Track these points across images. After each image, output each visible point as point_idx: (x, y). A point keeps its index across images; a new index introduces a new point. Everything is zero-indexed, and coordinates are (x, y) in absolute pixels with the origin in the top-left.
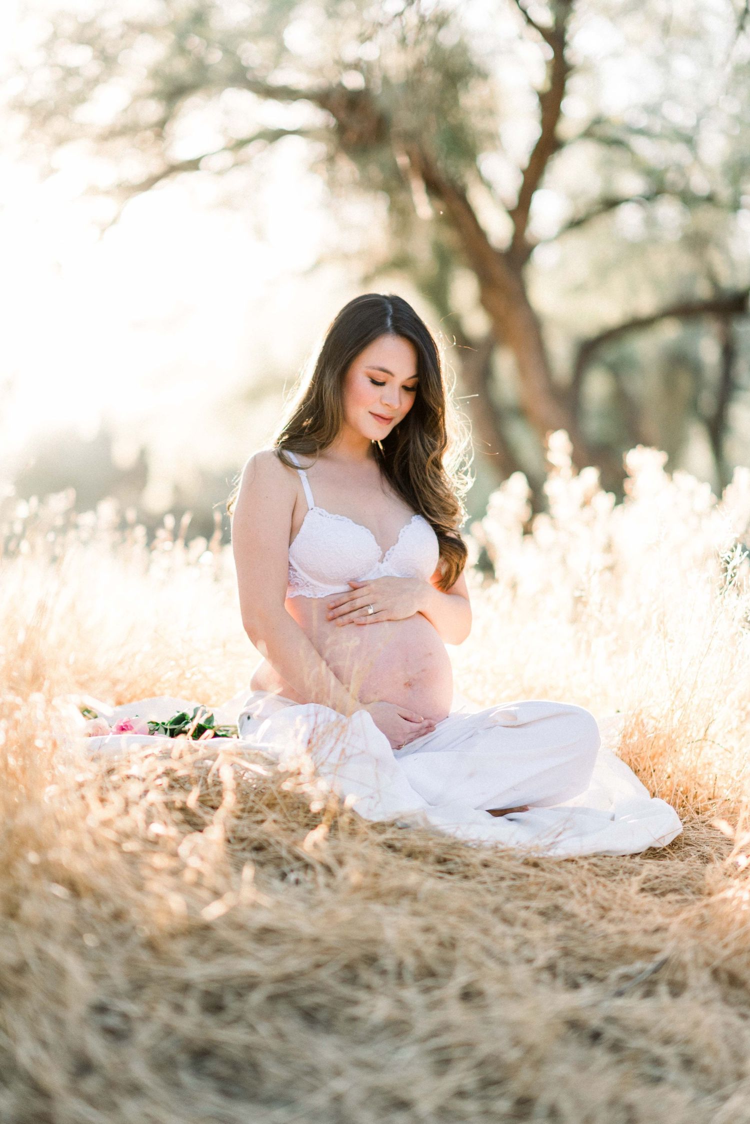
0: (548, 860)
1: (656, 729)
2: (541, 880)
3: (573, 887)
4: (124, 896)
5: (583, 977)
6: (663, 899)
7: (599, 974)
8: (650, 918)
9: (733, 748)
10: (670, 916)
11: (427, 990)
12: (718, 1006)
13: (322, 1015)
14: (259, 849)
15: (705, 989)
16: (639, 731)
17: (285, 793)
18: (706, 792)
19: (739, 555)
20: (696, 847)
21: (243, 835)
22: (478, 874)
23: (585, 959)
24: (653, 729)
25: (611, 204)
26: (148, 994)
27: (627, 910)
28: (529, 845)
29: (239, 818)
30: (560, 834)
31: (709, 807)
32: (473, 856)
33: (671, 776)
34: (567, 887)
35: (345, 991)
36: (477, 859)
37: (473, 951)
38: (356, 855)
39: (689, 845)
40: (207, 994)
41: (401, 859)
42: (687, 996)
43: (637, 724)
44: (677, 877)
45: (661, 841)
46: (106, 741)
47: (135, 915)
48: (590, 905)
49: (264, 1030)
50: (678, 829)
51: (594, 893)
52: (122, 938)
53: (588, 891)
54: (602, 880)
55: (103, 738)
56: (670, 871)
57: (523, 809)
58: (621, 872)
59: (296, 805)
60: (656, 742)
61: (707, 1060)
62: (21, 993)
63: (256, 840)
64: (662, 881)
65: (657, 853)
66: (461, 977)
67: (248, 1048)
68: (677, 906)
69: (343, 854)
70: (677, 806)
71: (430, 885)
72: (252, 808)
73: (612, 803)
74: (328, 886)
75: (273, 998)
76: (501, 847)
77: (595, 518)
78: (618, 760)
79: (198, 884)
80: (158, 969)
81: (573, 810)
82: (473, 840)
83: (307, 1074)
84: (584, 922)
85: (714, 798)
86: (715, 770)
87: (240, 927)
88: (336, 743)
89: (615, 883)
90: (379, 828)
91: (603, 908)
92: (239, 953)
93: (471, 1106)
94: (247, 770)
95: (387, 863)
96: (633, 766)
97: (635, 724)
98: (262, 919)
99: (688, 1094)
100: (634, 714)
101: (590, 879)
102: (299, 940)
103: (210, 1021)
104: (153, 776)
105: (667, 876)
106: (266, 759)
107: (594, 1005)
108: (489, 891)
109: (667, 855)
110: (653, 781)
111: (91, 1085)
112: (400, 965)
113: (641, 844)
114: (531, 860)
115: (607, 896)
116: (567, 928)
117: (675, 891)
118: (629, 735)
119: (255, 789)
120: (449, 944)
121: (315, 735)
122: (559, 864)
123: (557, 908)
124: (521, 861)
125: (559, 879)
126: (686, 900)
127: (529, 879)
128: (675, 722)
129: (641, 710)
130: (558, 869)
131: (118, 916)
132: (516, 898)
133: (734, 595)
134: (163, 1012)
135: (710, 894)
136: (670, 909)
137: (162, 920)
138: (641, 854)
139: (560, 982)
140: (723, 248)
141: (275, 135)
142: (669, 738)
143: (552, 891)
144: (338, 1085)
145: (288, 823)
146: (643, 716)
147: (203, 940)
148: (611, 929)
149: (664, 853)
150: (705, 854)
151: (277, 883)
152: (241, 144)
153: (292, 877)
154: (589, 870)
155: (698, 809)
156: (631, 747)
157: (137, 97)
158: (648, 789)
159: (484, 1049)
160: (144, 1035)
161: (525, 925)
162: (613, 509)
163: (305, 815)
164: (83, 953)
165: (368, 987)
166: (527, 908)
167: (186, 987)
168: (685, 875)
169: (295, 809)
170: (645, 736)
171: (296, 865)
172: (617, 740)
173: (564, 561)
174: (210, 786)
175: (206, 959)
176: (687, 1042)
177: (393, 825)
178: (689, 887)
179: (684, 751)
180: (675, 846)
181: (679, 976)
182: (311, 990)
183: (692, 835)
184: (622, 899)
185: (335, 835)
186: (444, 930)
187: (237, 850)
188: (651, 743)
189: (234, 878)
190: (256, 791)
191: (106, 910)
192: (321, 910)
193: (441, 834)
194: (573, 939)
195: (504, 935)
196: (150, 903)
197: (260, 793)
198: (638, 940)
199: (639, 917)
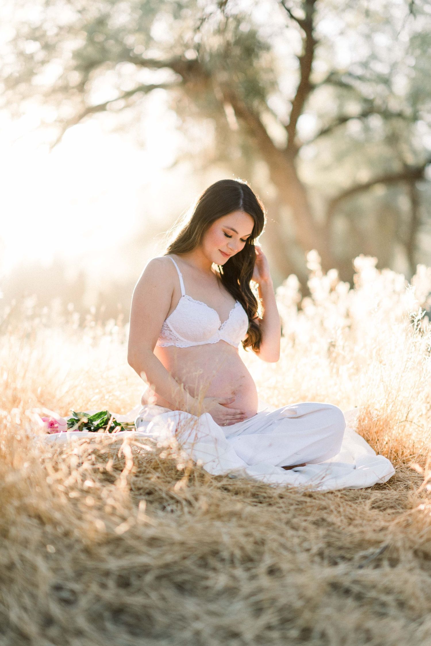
0: (318, 493)
1: (378, 416)
2: (314, 504)
3: (332, 507)
4: (70, 523)
5: (339, 559)
6: (384, 512)
7: (348, 556)
8: (377, 523)
9: (423, 425)
10: (389, 521)
11: (248, 569)
12: (418, 571)
13: (188, 587)
14: (149, 493)
15: (410, 562)
16: (368, 418)
17: (164, 461)
18: (409, 451)
19: (421, 313)
20: (404, 482)
21: (140, 486)
22: (278, 503)
23: (340, 548)
24: (376, 416)
25: (343, 120)
26: (85, 578)
27: (363, 519)
28: (306, 485)
29: (137, 476)
30: (324, 477)
31: (410, 459)
32: (274, 493)
33: (388, 442)
34: (329, 507)
35: (201, 572)
36: (276, 493)
37: (275, 545)
38: (205, 495)
39: (400, 481)
40: (120, 577)
41: (232, 496)
42: (400, 567)
43: (367, 414)
44: (392, 500)
45: (383, 479)
46: (59, 436)
47: (77, 533)
48: (343, 517)
49: (154, 596)
50: (393, 472)
51: (344, 511)
52: (70, 547)
53: (341, 509)
54: (350, 503)
55: (57, 434)
56: (389, 496)
57: (303, 465)
58: (360, 498)
59: (170, 468)
60: (378, 423)
61: (412, 602)
62: (12, 581)
63: (147, 488)
64: (384, 502)
65: (381, 486)
66: (268, 561)
67: (145, 607)
68: (393, 516)
69: (197, 495)
70: (392, 460)
71: (249, 509)
72: (145, 470)
73: (354, 459)
74: (190, 513)
75: (159, 578)
76: (290, 486)
77: (338, 297)
78: (357, 435)
79: (113, 514)
80: (90, 564)
81: (331, 464)
82: (274, 483)
83: (180, 620)
84: (339, 527)
85: (414, 454)
86: (413, 437)
87: (138, 538)
88: (192, 430)
89: (357, 505)
90: (219, 479)
91: (350, 519)
92: (138, 553)
93: (275, 635)
94: (142, 449)
95: (224, 499)
96: (365, 438)
97: (366, 413)
98: (151, 532)
99: (402, 622)
100: (364, 408)
101: (342, 502)
102: (173, 544)
103: (122, 592)
104: (86, 454)
105: (387, 499)
106: (152, 442)
107: (346, 574)
108: (284, 512)
109: (387, 487)
110: (377, 446)
111: (53, 632)
112: (232, 555)
113: (371, 481)
114: (307, 493)
115: (352, 511)
116: (329, 531)
117: (392, 507)
118: (363, 420)
119: (147, 460)
120: (260, 543)
121: (179, 427)
122: (324, 495)
123: (323, 520)
124: (302, 494)
125: (324, 503)
126: (398, 513)
127: (307, 504)
128: (389, 411)
129: (369, 405)
130: (323, 498)
131: (67, 534)
132: (299, 515)
133: (420, 336)
134: (95, 588)
135: (411, 508)
136: (389, 518)
137: (92, 535)
138: (371, 488)
139: (326, 562)
140: (408, 142)
141: (148, 89)
142: (386, 420)
143: (320, 511)
144: (198, 625)
145: (166, 478)
146: (370, 409)
147: (118, 546)
148: (355, 530)
149: (385, 486)
150: (408, 486)
151: (161, 513)
152: (129, 94)
153: (169, 508)
154: (341, 497)
155: (404, 461)
156: (364, 427)
157: (67, 69)
158: (375, 450)
159: (283, 601)
160: (84, 602)
161: (305, 530)
162: (349, 292)
163: (176, 473)
164: (47, 557)
165: (214, 569)
166: (305, 520)
167: (107, 574)
168: (398, 498)
169: (170, 470)
170: (371, 420)
171: (171, 502)
172: (355, 423)
173: (322, 323)
174: (120, 459)
175: (119, 557)
176: (401, 592)
177: (227, 476)
178: (400, 505)
179: (395, 428)
180: (391, 482)
181: (395, 555)
182: (181, 572)
183: (401, 475)
184: (361, 513)
185: (193, 484)
186: (258, 535)
187: (137, 495)
188: (375, 424)
189: (134, 510)
190: (147, 461)
191: (60, 531)
192: (186, 526)
193: (255, 481)
194: (332, 537)
195: (293, 536)
196: (85, 526)
197: (149, 462)
198: (370, 536)
199: (371, 523)
